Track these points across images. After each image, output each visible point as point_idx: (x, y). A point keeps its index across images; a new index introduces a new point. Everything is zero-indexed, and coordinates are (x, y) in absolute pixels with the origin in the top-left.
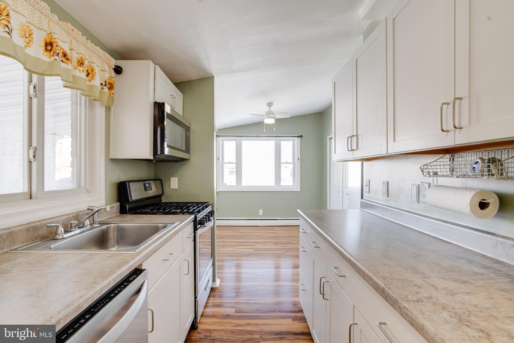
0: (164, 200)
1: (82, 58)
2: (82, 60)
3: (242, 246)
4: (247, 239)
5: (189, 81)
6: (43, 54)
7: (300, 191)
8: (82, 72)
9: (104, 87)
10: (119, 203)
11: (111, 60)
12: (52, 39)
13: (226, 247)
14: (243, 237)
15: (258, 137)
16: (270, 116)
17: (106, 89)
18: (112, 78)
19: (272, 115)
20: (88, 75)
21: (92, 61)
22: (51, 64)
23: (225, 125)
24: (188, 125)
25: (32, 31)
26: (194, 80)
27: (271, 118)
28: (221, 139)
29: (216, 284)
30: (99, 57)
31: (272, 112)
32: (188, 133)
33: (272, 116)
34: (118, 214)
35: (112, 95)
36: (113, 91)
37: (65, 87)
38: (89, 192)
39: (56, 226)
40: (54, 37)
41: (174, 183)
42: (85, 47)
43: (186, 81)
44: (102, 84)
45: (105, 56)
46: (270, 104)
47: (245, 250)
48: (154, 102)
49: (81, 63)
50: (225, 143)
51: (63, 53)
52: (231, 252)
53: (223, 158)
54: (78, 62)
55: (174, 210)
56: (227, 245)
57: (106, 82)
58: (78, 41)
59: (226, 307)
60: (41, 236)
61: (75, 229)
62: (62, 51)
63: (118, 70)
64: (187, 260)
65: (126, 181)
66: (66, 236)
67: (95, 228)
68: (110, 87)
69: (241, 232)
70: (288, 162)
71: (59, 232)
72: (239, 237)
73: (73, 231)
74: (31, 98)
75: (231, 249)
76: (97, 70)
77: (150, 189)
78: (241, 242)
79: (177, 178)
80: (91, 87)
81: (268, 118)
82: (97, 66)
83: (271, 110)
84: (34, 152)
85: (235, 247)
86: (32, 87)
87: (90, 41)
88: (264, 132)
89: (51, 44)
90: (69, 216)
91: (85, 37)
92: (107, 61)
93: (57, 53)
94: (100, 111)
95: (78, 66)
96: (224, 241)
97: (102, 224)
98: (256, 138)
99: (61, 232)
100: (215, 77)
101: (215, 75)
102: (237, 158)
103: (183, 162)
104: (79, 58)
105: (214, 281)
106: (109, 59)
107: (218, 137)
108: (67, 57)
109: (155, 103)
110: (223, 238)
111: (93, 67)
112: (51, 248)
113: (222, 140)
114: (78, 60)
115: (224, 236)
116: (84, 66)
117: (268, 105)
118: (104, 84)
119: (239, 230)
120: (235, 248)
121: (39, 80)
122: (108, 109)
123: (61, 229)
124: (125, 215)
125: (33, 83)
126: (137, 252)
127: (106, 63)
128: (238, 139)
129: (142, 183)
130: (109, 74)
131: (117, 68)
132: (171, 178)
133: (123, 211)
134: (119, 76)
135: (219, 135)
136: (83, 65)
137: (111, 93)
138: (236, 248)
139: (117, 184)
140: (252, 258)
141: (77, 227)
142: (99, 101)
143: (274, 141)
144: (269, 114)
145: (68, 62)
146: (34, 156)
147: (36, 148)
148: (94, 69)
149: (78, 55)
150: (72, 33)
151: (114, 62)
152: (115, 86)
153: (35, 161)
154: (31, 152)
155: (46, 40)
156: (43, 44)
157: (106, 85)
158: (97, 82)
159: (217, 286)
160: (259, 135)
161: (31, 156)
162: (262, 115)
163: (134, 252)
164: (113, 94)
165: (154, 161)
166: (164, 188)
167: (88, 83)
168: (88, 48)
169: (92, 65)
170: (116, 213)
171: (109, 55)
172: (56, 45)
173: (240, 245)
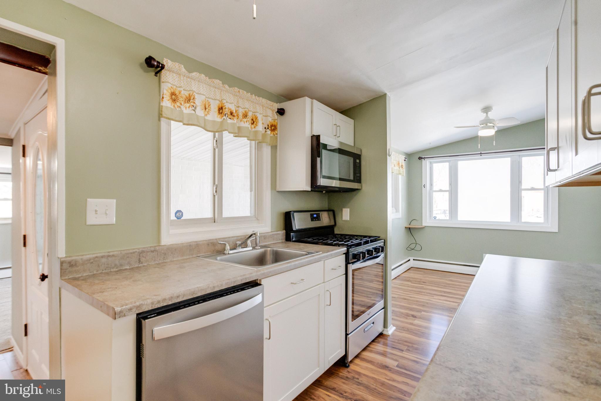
0: (337, 231)
1: (246, 111)
2: (246, 113)
3: (444, 297)
4: (455, 290)
5: (360, 104)
6: (217, 117)
7: (557, 231)
8: (246, 123)
9: (268, 130)
10: (284, 231)
11: (274, 105)
12: (222, 104)
13: (421, 294)
14: (450, 287)
15: (481, 155)
16: (487, 125)
17: (269, 132)
18: (275, 121)
19: (490, 123)
20: (252, 124)
21: (256, 111)
22: (222, 123)
23: (430, 143)
24: (359, 153)
25: (210, 103)
26: (365, 102)
27: (489, 128)
28: (428, 161)
29: (387, 331)
30: (263, 106)
31: (490, 119)
32: (358, 161)
33: (491, 125)
34: (284, 241)
35: (275, 135)
36: (276, 132)
37: (235, 136)
38: (258, 219)
39: (224, 244)
40: (223, 103)
41: (346, 214)
42: (249, 102)
43: (356, 105)
44: (265, 128)
45: (268, 103)
46: (487, 109)
47: (445, 302)
48: (312, 135)
49: (245, 116)
50: (435, 166)
51: (230, 112)
52: (425, 301)
53: (431, 185)
54: (243, 116)
55: (338, 242)
56: (424, 292)
57: (268, 125)
58: (243, 99)
59: (389, 358)
60: (217, 250)
61: (239, 248)
62: (230, 111)
63: (281, 112)
64: (330, 292)
65: (291, 211)
66: (231, 252)
67: (257, 249)
68: (274, 128)
69: (451, 281)
70: (536, 187)
71: (227, 249)
72: (444, 286)
73: (238, 249)
74: (215, 149)
75: (427, 298)
76: (260, 117)
77: (318, 219)
78: (445, 292)
79: (348, 210)
80: (256, 132)
81: (483, 128)
82: (260, 114)
83: (489, 117)
84: (216, 188)
85: (433, 296)
86: (215, 141)
87: (253, 95)
88: (479, 148)
89: (222, 108)
90: (238, 238)
91: (250, 93)
92: (269, 107)
93: (225, 114)
94: (267, 151)
95: (243, 118)
96: (423, 287)
97: (262, 247)
98: (479, 156)
99: (228, 249)
100: (388, 94)
101: (386, 92)
102: (450, 184)
103: (354, 193)
104: (244, 112)
105: (385, 326)
106: (271, 104)
107: (424, 160)
108: (233, 115)
109: (313, 137)
110: (423, 283)
111: (256, 116)
112: (217, 259)
113: (431, 162)
114: (243, 114)
115: (425, 282)
116: (248, 117)
117: (484, 110)
118: (267, 128)
119: (450, 278)
120: (433, 298)
121: (219, 135)
122: (274, 148)
123: (228, 247)
124: (288, 242)
125: (216, 138)
126: (258, 270)
127: (269, 109)
128: (452, 160)
129: (309, 214)
130: (272, 117)
131: (279, 110)
132: (343, 209)
133: (288, 238)
134: (282, 117)
135: (425, 157)
136: (246, 117)
137: (275, 133)
138: (435, 297)
139: (283, 213)
140: (450, 314)
141: (240, 247)
142: (263, 142)
143: (510, 158)
144: (486, 123)
145: (234, 118)
146: (216, 192)
147: (217, 185)
148: (257, 117)
149: (244, 110)
150: (238, 94)
151: (277, 106)
152: (278, 127)
153: (216, 195)
154: (215, 188)
155: (219, 107)
156: (217, 110)
157: (268, 128)
158: (260, 127)
159: (389, 334)
160: (482, 152)
161: (215, 192)
162: (474, 126)
163: (256, 269)
164: (277, 134)
165: (324, 192)
166: (337, 219)
167: (253, 130)
168: (252, 102)
169: (256, 114)
170: (282, 240)
171: (271, 102)
172: (224, 108)
173: (442, 296)
